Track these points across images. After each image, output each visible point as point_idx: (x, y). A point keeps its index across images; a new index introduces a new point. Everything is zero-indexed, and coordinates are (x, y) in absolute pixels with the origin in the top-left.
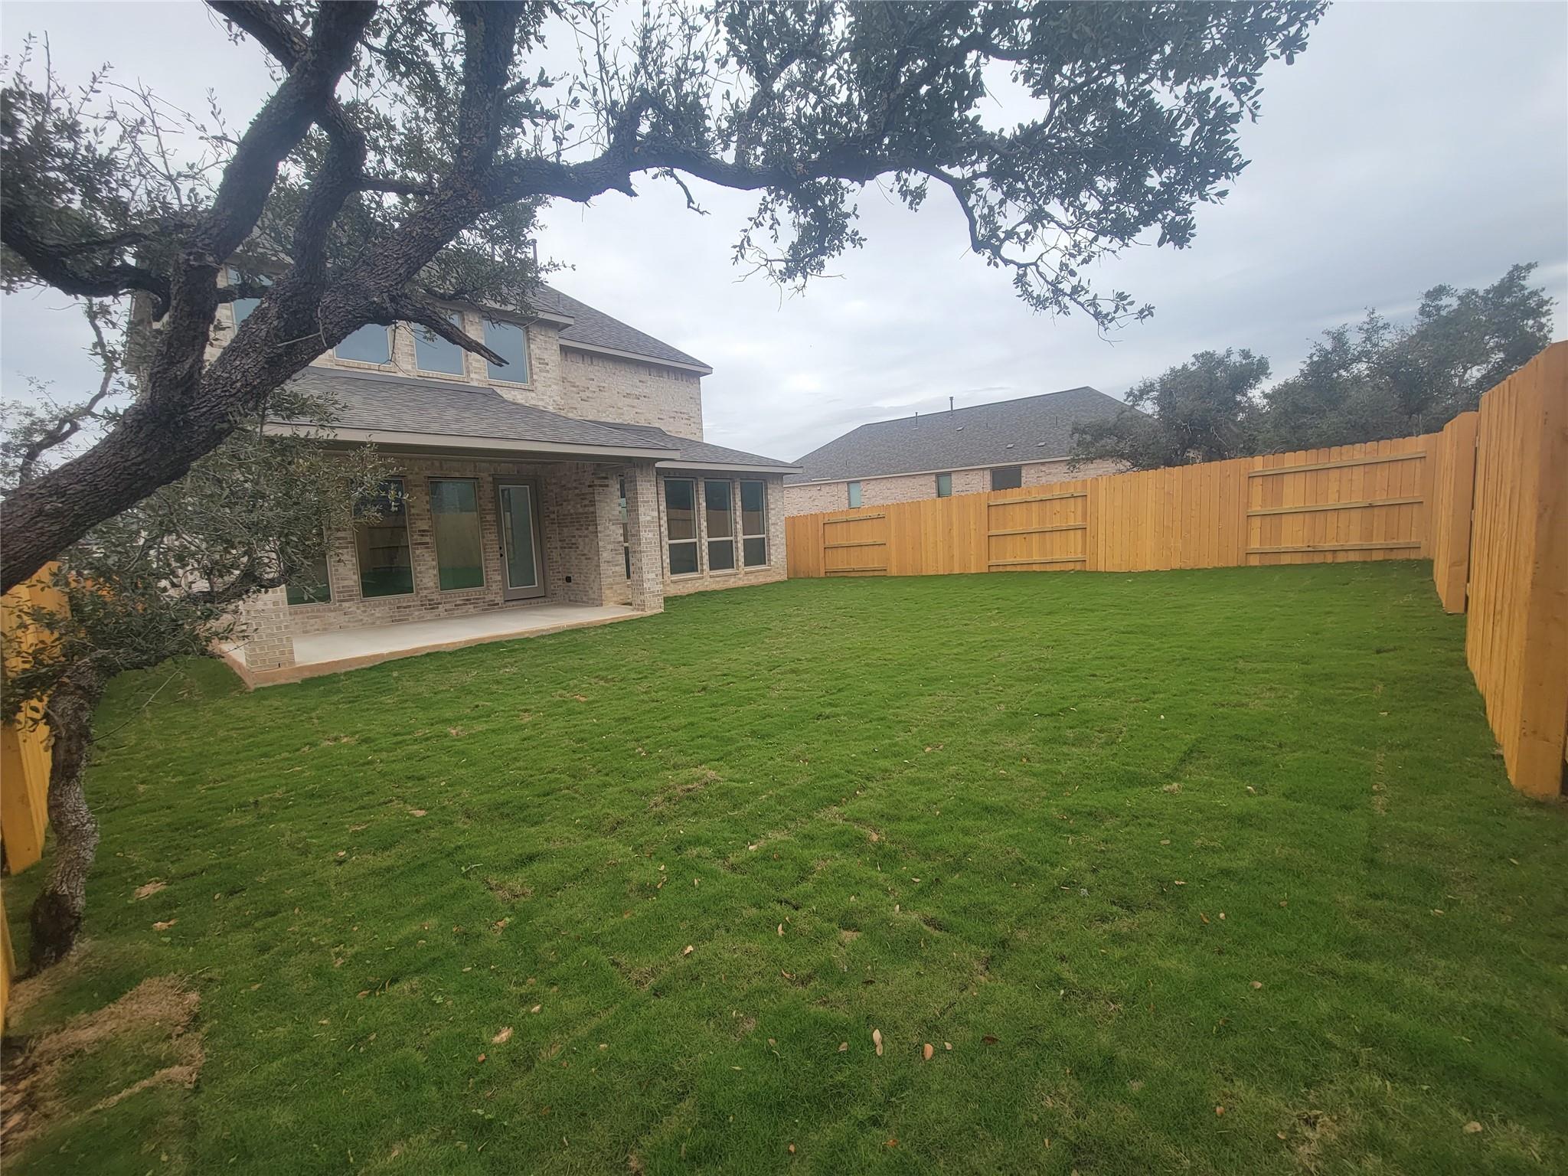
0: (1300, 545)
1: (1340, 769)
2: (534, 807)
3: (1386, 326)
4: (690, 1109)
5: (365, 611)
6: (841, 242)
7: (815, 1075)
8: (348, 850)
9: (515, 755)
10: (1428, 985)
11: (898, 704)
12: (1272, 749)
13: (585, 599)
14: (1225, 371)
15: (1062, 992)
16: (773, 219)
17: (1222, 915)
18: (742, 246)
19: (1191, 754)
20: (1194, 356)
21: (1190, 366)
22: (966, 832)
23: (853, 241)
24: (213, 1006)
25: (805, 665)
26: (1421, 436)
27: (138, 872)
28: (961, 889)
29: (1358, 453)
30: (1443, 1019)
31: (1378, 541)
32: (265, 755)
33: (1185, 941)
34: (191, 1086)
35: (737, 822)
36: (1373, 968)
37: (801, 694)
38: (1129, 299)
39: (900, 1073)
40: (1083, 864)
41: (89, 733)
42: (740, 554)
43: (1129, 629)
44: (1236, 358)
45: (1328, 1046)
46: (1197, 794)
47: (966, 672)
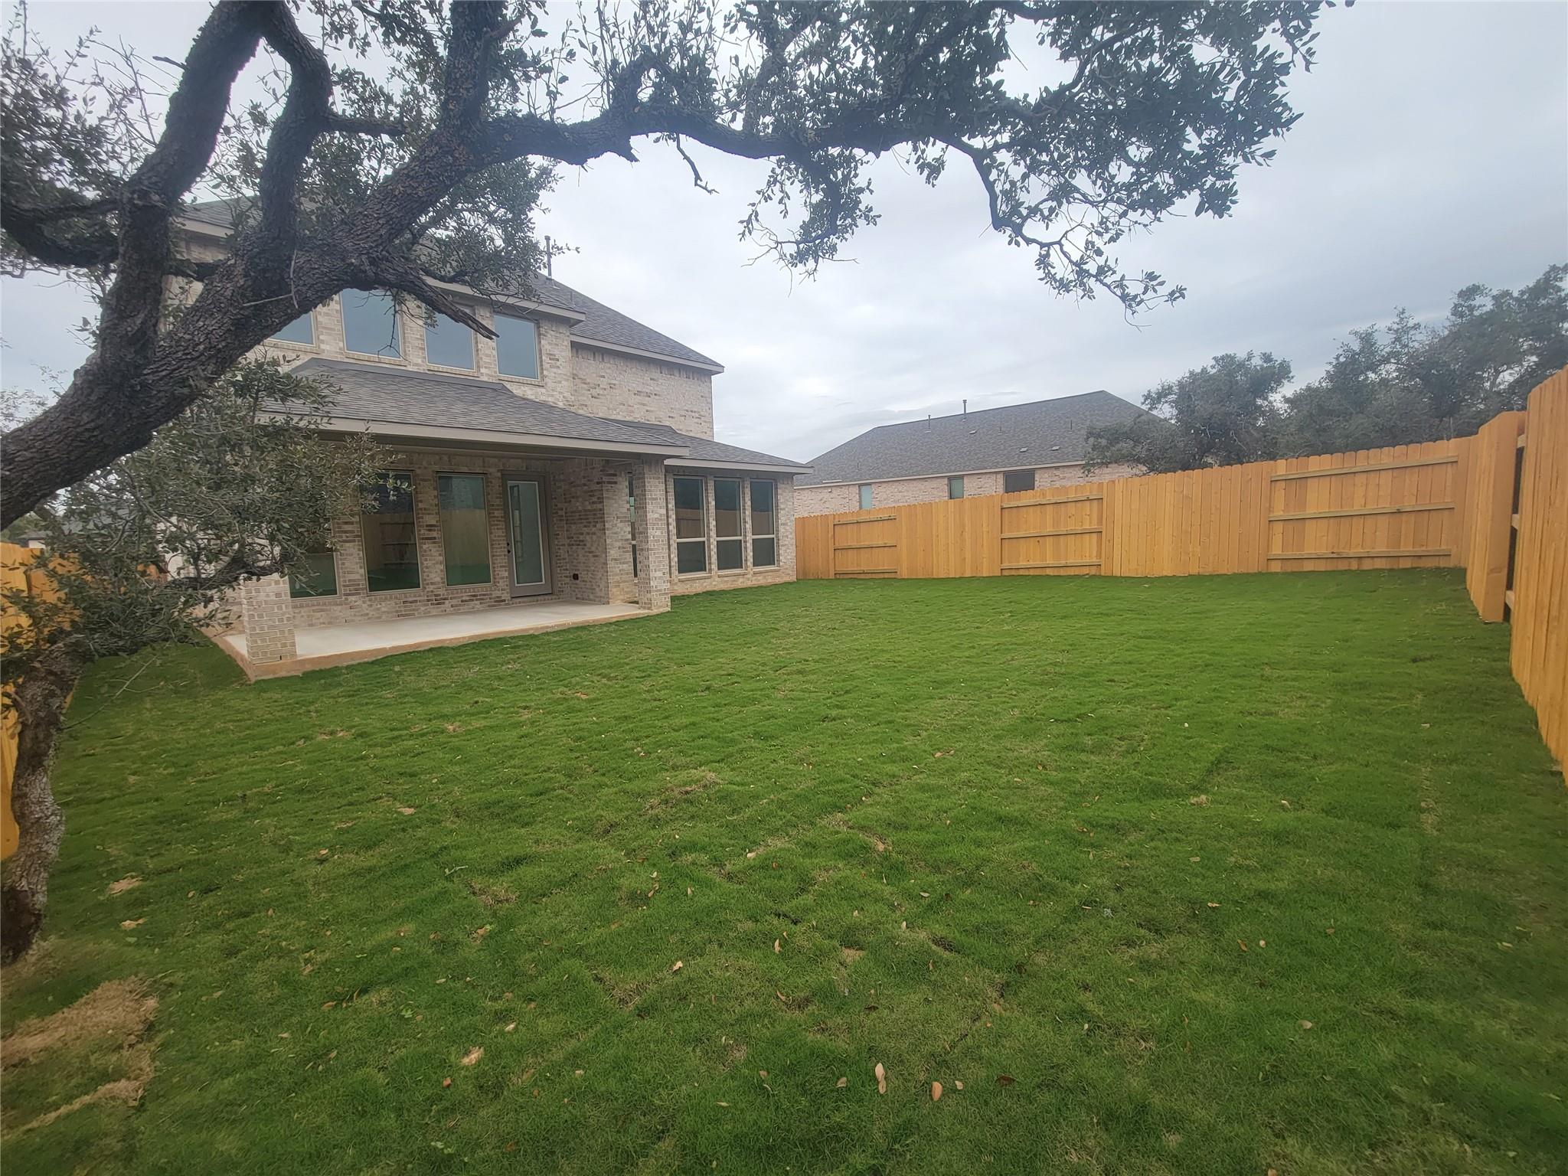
0: (1324, 551)
1: (1382, 784)
2: (526, 807)
3: (1416, 327)
4: (669, 1149)
5: (371, 606)
6: (854, 219)
7: (810, 1115)
8: (332, 848)
9: (510, 752)
10: (1501, 1029)
11: (907, 707)
12: (1306, 761)
13: (591, 597)
14: (1245, 374)
15: (1086, 1026)
16: (782, 191)
17: (1262, 943)
18: (749, 221)
19: (1218, 765)
20: (1214, 358)
21: (1209, 369)
22: (979, 844)
23: (867, 217)
24: (171, 1014)
25: (812, 666)
26: (1453, 440)
27: (114, 866)
28: (973, 906)
29: (1386, 456)
30: (1525, 1072)
31: (1407, 548)
32: (260, 748)
33: (1222, 970)
34: (136, 1103)
35: (734, 827)
36: (1437, 1008)
37: (807, 695)
38: (1159, 280)
39: (906, 1114)
40: (1105, 881)
41: (58, 720)
42: (749, 554)
43: (1148, 634)
44: (1257, 362)
45: (1393, 1099)
46: (1227, 807)
47: (978, 676)
